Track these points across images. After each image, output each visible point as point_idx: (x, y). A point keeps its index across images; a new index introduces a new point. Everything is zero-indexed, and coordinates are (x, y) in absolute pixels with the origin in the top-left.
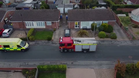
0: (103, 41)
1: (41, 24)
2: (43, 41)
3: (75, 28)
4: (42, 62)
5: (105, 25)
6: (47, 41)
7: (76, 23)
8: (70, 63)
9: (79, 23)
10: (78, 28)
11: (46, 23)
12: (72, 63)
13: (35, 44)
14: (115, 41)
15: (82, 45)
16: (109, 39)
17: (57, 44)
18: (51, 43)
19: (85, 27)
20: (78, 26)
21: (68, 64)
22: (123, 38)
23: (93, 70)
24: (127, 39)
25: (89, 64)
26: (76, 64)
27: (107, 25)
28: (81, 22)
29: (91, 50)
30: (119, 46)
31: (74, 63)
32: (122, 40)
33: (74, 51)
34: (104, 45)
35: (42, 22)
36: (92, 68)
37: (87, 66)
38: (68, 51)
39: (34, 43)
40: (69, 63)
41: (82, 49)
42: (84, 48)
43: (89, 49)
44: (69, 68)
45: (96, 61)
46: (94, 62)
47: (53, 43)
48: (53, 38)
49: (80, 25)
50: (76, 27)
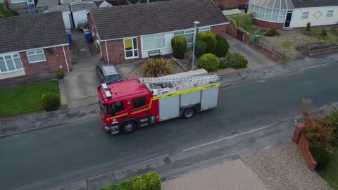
1: (10, 62)
2: (31, 117)
3: (126, 58)
5: (209, 37)
6: (44, 114)
7: (128, 41)
8: (162, 163)
9: (134, 40)
10: (133, 57)
11: (24, 56)
12: (167, 161)
15: (180, 96)
16: (231, 70)
17: (84, 115)
18: (63, 115)
19: (155, 52)
20: (133, 50)
21: (154, 166)
25: (216, 147)
26: (182, 161)
27: (213, 36)
28: (142, 38)
29: (204, 107)
30: (263, 81)
31: (173, 159)
32: (260, 66)
33: (158, 123)
34: (228, 88)
35: (12, 54)
36: (234, 158)
37: (215, 155)
38: (137, 127)
40: (157, 161)
41: (181, 109)
42: (185, 104)
43: (199, 105)
44: (164, 179)
45: (233, 134)
46: (230, 139)
47: (71, 116)
48: (63, 101)
49: (140, 48)
50: (130, 54)
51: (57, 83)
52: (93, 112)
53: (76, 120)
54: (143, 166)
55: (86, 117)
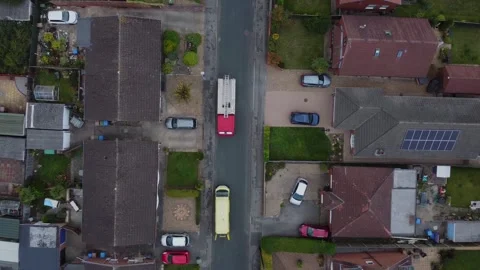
0: (207, 62)
2: (203, 166)
4: (253, 159)
8: (256, 121)
12: (256, 118)
13: (210, 178)
14: (207, 40)
16: (201, 49)
18: (208, 152)
21: (256, 124)
22: (197, 22)
23: (268, 93)
24: (202, 16)
25: (257, 96)
26: (258, 113)
31: (256, 115)
32: (203, 26)
36: (265, 94)
39: (207, 181)
44: (264, 123)
45: (252, 85)
47: (210, 149)
51: (170, 153)
52: (211, 138)
53: (214, 150)
54: (254, 128)
55: (214, 143)
